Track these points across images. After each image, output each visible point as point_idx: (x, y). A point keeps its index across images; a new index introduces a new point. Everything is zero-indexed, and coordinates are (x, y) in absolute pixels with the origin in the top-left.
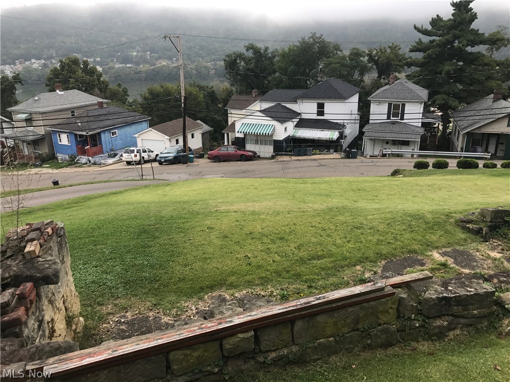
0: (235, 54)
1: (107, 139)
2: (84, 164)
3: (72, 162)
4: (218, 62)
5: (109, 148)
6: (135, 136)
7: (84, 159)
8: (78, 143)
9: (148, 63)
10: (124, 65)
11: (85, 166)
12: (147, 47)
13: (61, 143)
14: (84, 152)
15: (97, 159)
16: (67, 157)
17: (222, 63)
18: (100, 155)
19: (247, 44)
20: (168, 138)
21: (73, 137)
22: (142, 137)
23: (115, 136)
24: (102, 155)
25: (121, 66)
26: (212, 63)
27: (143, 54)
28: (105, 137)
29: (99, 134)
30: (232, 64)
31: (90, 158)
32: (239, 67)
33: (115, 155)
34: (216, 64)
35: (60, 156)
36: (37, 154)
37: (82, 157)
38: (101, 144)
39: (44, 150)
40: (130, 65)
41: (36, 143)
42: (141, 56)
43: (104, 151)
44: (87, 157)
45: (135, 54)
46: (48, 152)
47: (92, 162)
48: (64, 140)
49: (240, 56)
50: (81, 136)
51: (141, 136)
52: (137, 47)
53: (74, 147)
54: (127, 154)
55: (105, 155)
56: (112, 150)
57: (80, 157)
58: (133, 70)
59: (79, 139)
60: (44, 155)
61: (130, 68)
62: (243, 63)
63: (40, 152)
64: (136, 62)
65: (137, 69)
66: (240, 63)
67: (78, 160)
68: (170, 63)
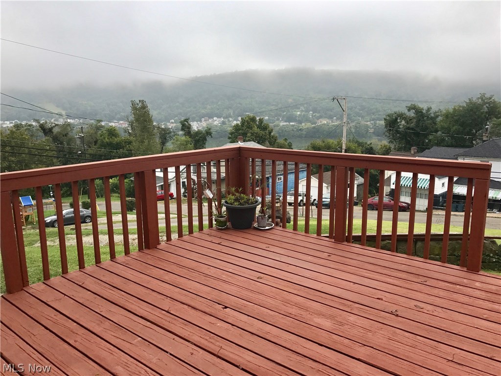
0: (396, 113)
4: (378, 122)
9: (310, 121)
10: (288, 123)
12: (310, 107)
17: (383, 123)
19: (409, 105)
20: (326, 185)
22: (304, 183)
23: (280, 181)
25: (285, 124)
26: (372, 122)
27: (306, 114)
30: (392, 123)
32: (399, 126)
34: (375, 123)
38: (268, 187)
40: (293, 123)
42: (304, 115)
43: (270, 193)
45: (298, 113)
49: (401, 116)
52: (301, 107)
54: (290, 197)
58: (295, 128)
61: (293, 126)
62: (403, 122)
64: (299, 120)
65: (299, 127)
66: (401, 122)
68: (330, 122)
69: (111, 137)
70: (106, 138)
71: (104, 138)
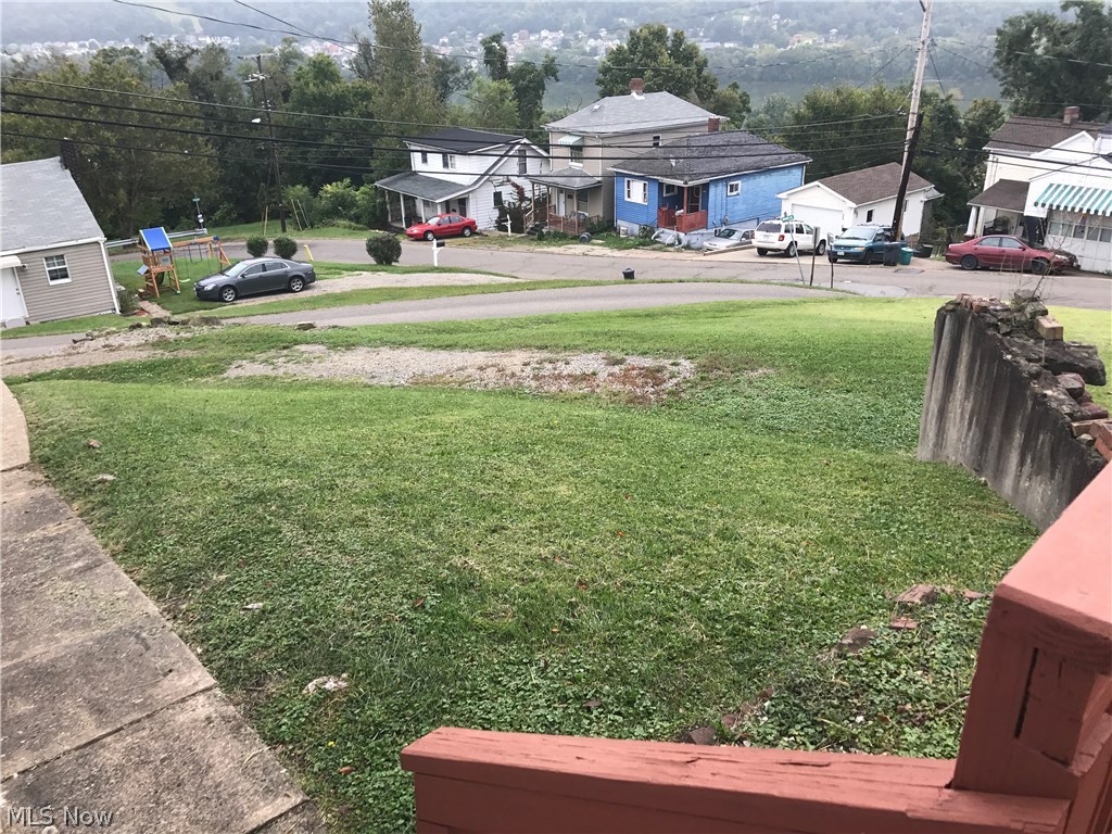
0: (1030, 17)
1: (719, 198)
2: (669, 245)
3: (646, 239)
5: (719, 217)
6: (780, 196)
7: (668, 236)
8: (662, 202)
11: (670, 249)
13: (629, 200)
14: (671, 222)
15: (693, 238)
16: (636, 229)
18: (700, 231)
20: (854, 206)
21: (655, 188)
22: (796, 199)
23: (735, 193)
24: (704, 231)
28: (716, 194)
29: (706, 186)
31: (682, 235)
33: (730, 234)
35: (623, 225)
36: (582, 217)
37: (666, 230)
38: (706, 207)
39: (595, 211)
41: (584, 195)
43: (709, 223)
44: (675, 232)
46: (601, 215)
47: (684, 243)
48: (637, 193)
50: (670, 188)
51: (792, 197)
53: (654, 211)
54: (765, 233)
55: (709, 231)
56: (724, 223)
57: (661, 230)
59: (665, 195)
60: (595, 221)
63: (587, 214)
66: (1039, 39)
67: (658, 237)
69: (322, 83)
70: (311, 85)
71: (307, 84)
